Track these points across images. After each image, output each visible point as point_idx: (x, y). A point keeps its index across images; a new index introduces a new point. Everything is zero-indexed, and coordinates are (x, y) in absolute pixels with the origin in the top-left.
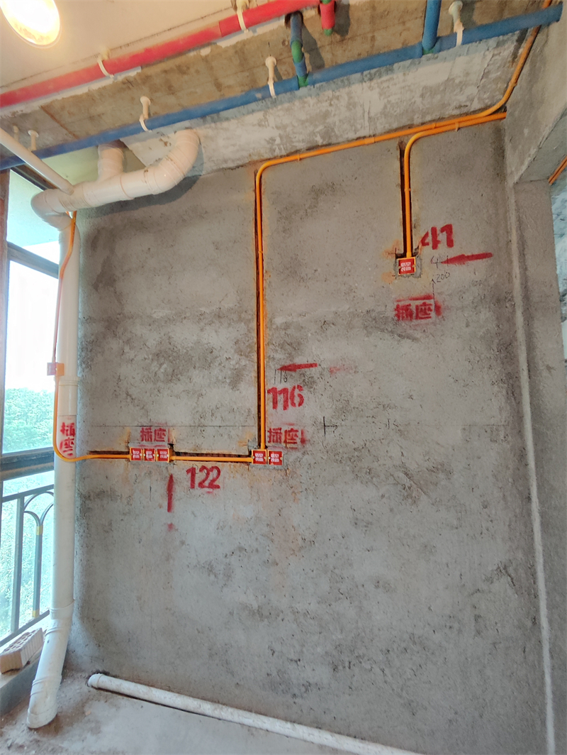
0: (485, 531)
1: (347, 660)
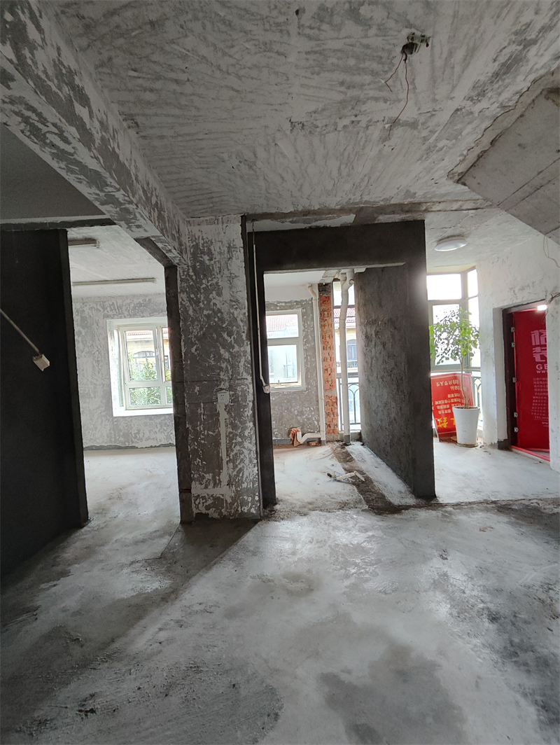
0: (408, 403)
1: (392, 445)
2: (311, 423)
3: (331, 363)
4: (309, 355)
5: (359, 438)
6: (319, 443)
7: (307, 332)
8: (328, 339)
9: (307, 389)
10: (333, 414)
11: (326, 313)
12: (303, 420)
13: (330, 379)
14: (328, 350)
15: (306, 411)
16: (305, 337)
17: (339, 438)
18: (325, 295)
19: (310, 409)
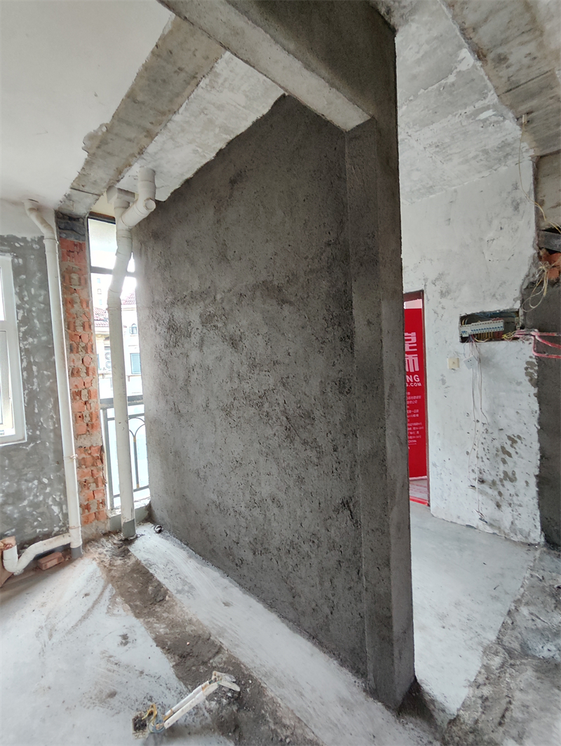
0: (335, 471)
1: (260, 549)
2: (42, 514)
3: (87, 379)
4: (36, 364)
5: (148, 516)
6: (67, 555)
7: (30, 311)
8: (80, 330)
9: (32, 439)
10: (96, 482)
11: (75, 276)
12: (22, 513)
13: (86, 413)
14: (82, 354)
15: (30, 489)
16: (24, 321)
17: (108, 527)
18: (72, 239)
19: (40, 482)
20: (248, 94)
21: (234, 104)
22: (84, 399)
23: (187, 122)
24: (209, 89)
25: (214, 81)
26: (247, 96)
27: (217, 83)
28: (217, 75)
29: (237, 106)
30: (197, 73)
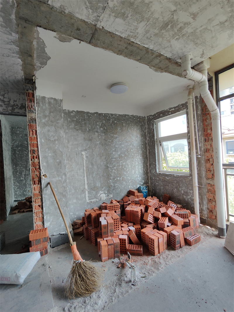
3: (213, 154)
8: (210, 131)
9: (191, 175)
12: (188, 200)
13: (212, 169)
14: (210, 142)
15: (190, 193)
20: (139, 22)
21: (146, 26)
22: (211, 163)
23: (155, 43)
24: (136, 37)
25: (132, 36)
26: (141, 22)
27: (133, 35)
28: (129, 36)
29: (147, 25)
30: (128, 43)
